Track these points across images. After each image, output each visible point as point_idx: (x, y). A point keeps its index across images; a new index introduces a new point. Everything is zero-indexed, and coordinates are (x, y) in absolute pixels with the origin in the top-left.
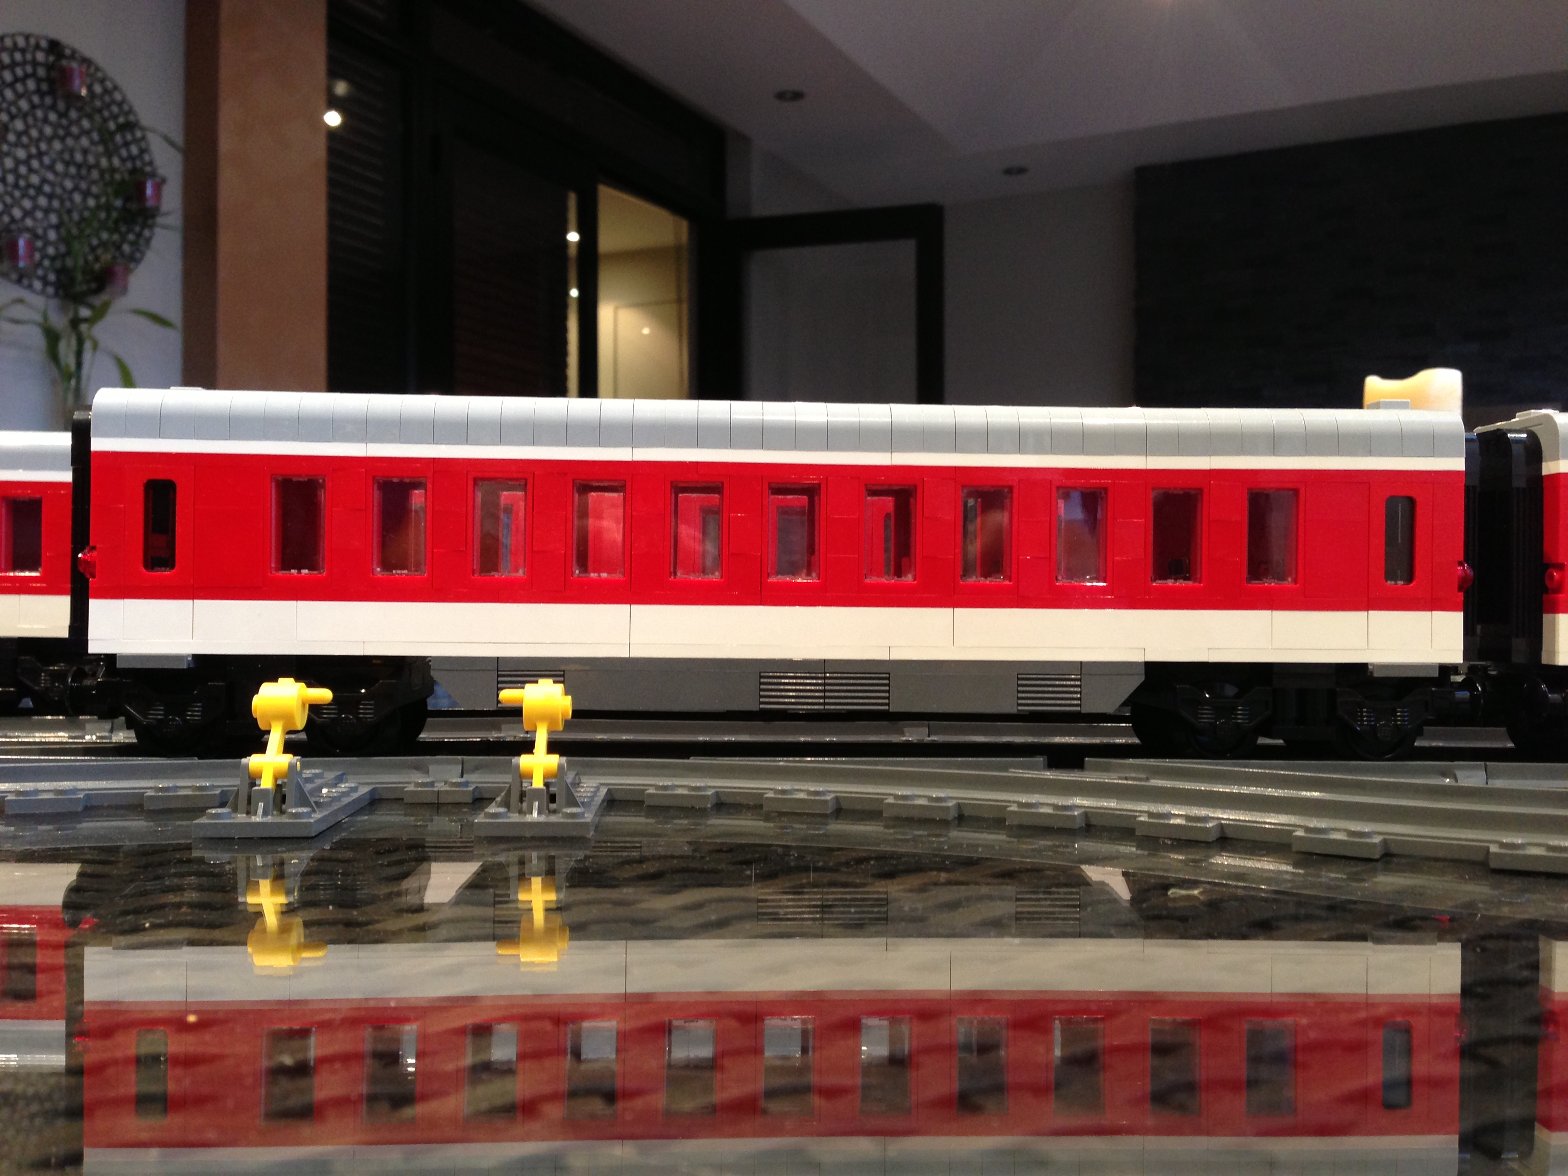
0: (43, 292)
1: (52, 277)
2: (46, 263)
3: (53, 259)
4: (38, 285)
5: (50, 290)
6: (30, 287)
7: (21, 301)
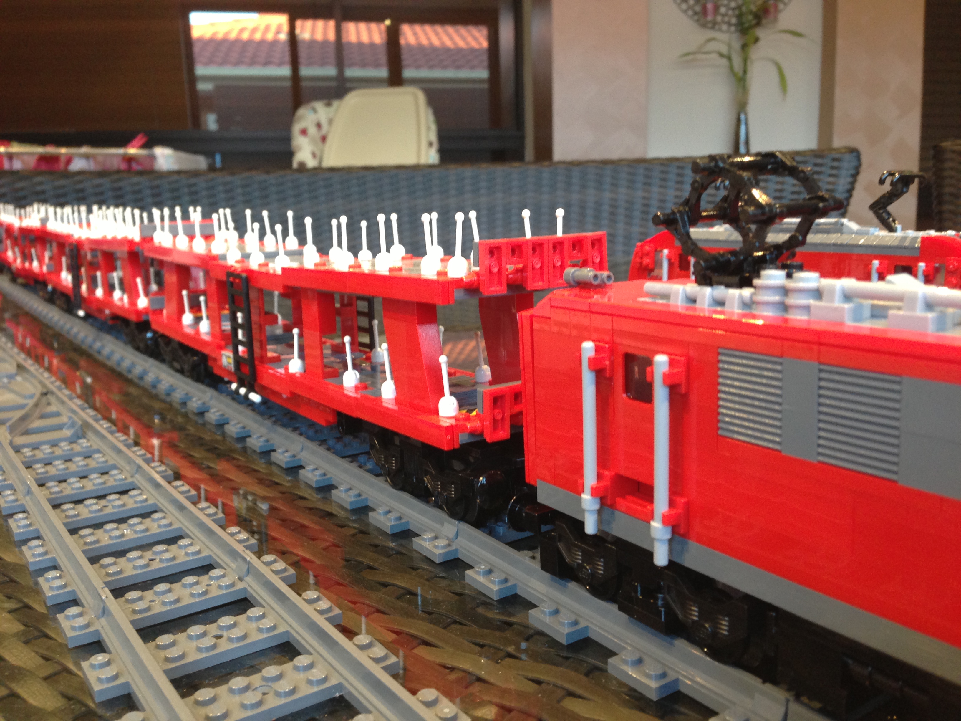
0: (728, 31)
1: (734, 20)
2: (730, 12)
3: (733, 9)
4: (724, 27)
5: (733, 28)
6: (720, 30)
7: (712, 39)
